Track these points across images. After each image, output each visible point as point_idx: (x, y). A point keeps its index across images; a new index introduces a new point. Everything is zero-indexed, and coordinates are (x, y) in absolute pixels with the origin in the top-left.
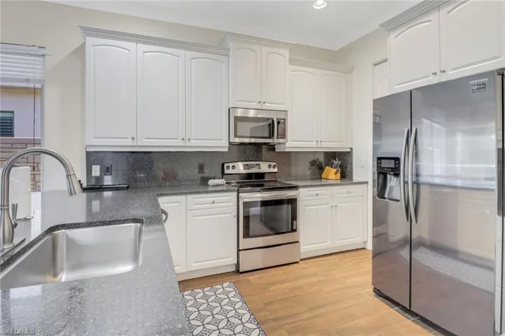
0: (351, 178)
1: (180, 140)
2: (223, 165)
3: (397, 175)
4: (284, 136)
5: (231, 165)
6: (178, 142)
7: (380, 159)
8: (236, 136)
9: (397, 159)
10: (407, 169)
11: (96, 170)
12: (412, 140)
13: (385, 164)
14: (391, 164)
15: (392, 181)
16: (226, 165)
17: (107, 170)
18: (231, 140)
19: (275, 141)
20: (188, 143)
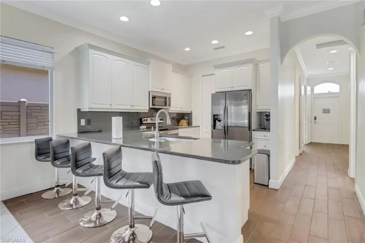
0: (192, 125)
1: (129, 106)
2: (141, 119)
3: (220, 121)
4: (170, 105)
5: (145, 119)
6: (129, 107)
7: (214, 115)
8: (153, 105)
11: (83, 122)
13: (216, 117)
16: (143, 119)
17: (88, 122)
18: (151, 107)
19: (167, 107)
20: (133, 108)
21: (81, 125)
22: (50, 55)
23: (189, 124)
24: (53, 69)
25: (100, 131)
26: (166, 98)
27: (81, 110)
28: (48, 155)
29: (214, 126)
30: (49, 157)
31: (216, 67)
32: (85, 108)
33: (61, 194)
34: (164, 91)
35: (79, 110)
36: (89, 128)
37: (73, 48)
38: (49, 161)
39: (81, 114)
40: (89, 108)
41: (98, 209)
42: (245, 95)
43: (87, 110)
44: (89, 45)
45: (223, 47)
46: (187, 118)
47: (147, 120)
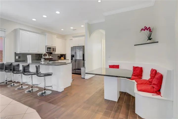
3: (74, 57)
4: (55, 51)
7: (72, 55)
9: (74, 55)
10: (75, 56)
12: (76, 53)
13: (72, 56)
14: (73, 56)
15: (73, 58)
17: (19, 57)
18: (47, 52)
19: (54, 52)
20: (38, 52)
21: (16, 58)
22: (4, 32)
23: (65, 59)
24: (5, 37)
25: (24, 61)
26: (53, 48)
27: (16, 53)
28: (3, 69)
29: (72, 59)
30: (3, 70)
31: (73, 37)
32: (18, 52)
33: (7, 84)
34: (52, 46)
35: (15, 53)
36: (20, 60)
37: (13, 29)
38: (4, 71)
39: (16, 54)
40: (20, 52)
41: (22, 85)
42: (82, 48)
43: (19, 53)
44: (20, 28)
45: (76, 30)
46: (64, 56)
47: (45, 57)
